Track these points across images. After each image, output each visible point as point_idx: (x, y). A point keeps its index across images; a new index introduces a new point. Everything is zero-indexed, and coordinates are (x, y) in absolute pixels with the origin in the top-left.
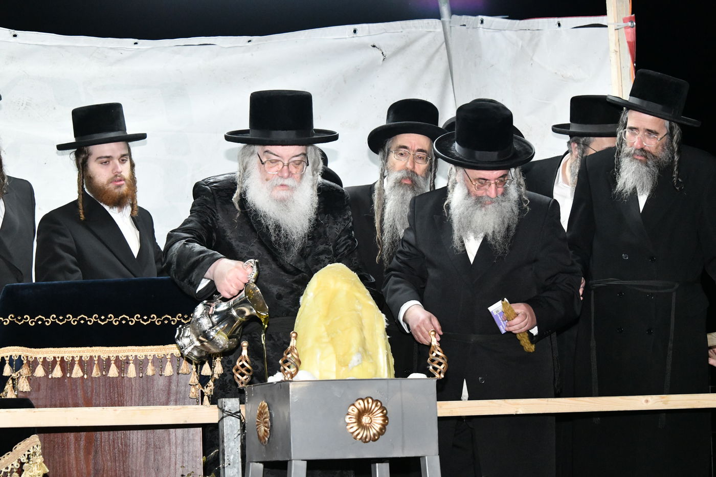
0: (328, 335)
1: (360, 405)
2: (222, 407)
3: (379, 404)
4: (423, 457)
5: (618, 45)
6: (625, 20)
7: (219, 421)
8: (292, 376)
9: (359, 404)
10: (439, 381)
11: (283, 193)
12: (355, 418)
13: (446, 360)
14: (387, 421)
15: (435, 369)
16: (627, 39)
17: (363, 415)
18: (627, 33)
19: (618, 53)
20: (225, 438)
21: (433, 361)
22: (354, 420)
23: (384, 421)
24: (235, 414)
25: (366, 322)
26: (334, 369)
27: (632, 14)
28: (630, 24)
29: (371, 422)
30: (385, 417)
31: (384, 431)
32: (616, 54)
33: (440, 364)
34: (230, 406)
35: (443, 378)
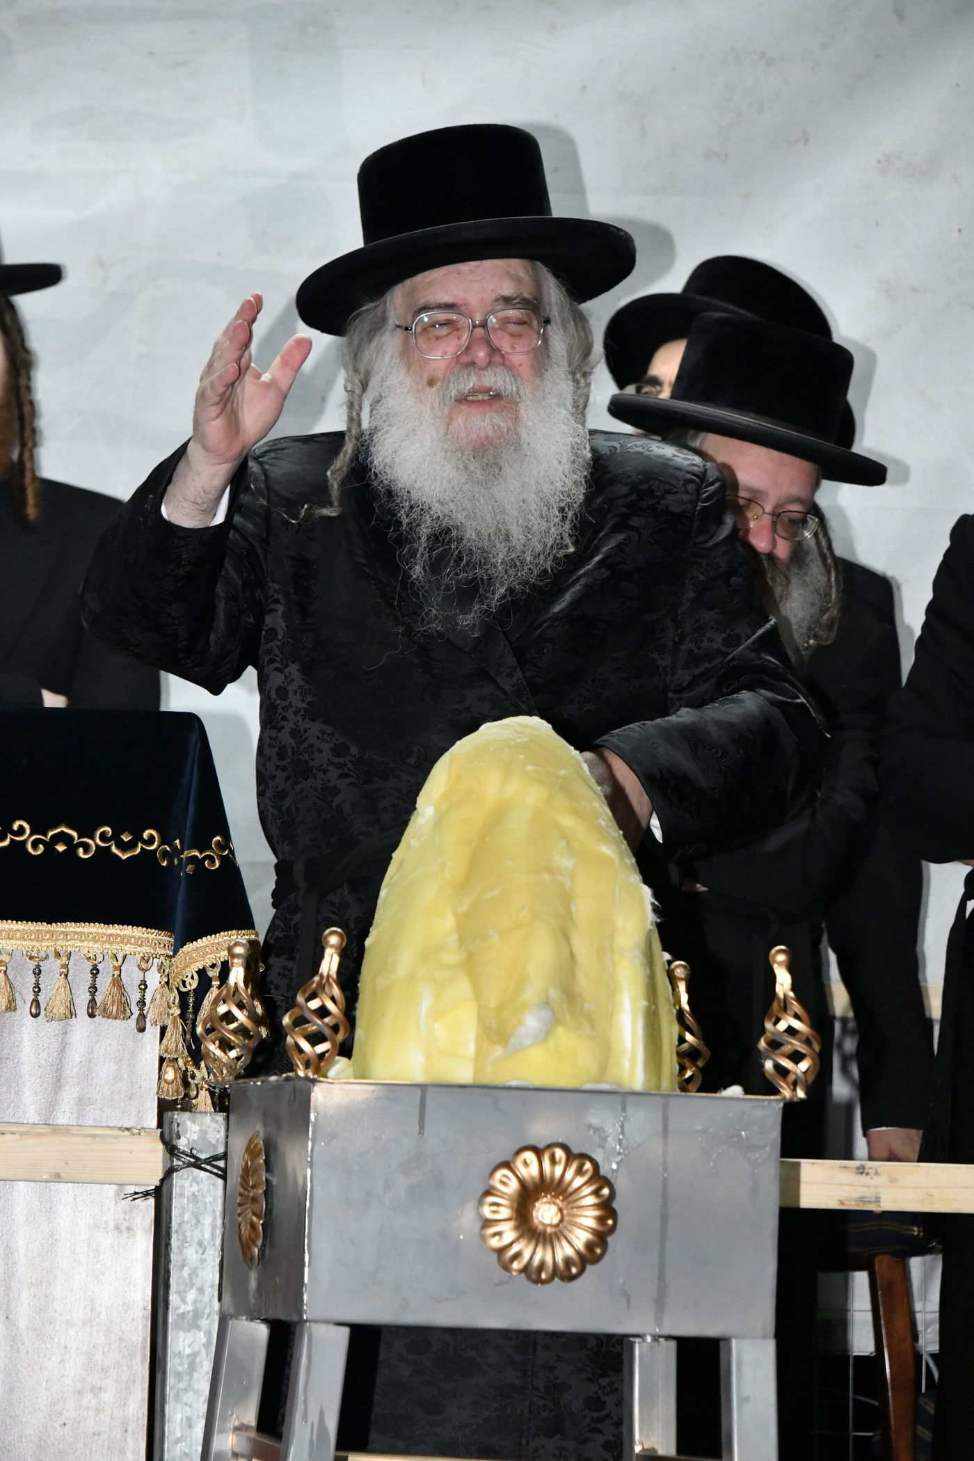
0: (462, 942)
1: (529, 1167)
2: (171, 1139)
3: (588, 1165)
4: (727, 1340)
7: (162, 1181)
9: (526, 1164)
10: (790, 1109)
12: (511, 1207)
13: (817, 1047)
14: (610, 1222)
15: (782, 1072)
17: (537, 1199)
20: (174, 1236)
21: (775, 1045)
22: (505, 1212)
23: (601, 1220)
24: (209, 1161)
25: (583, 908)
26: (471, 1049)
29: (561, 1221)
30: (607, 1209)
31: (598, 1251)
33: (796, 1057)
34: (195, 1137)
35: (802, 1100)
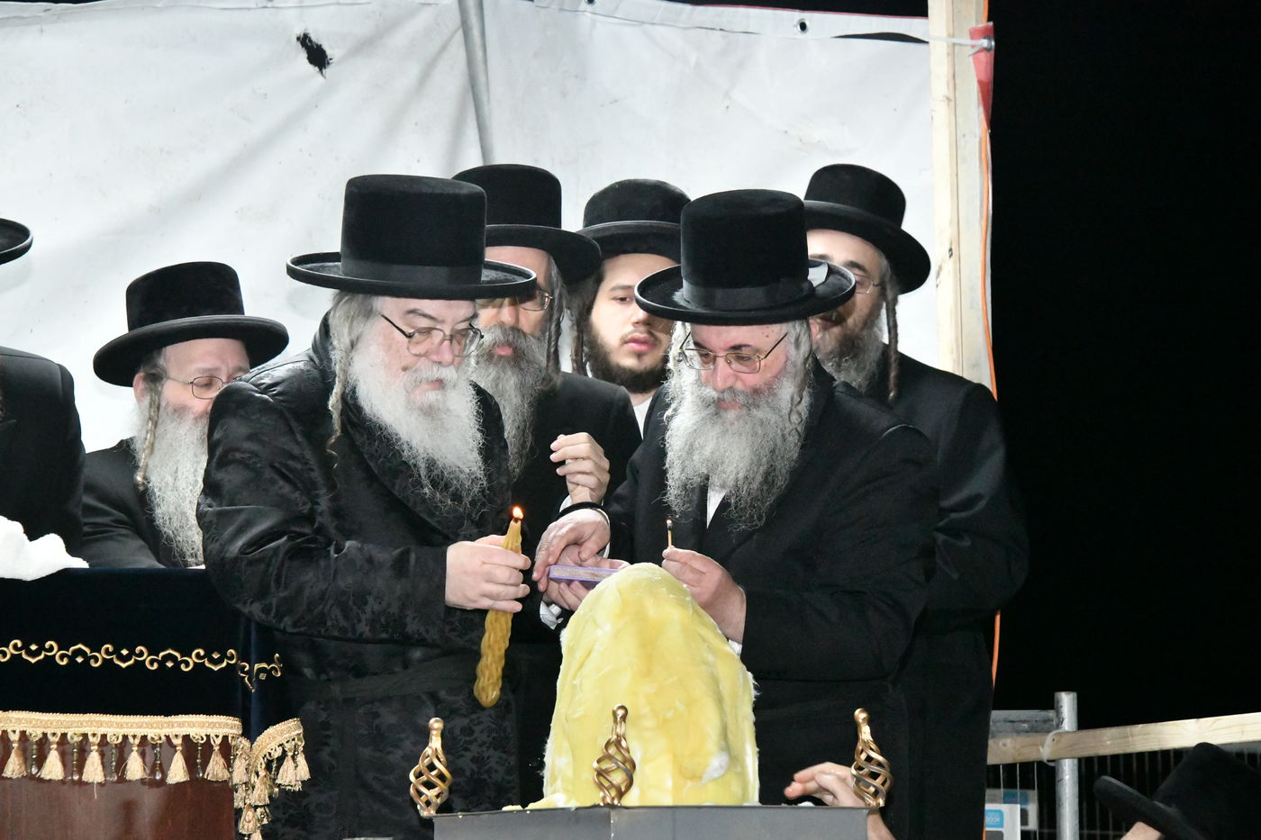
5: (951, 86)
6: (974, 34)
8: (621, 794)
11: (432, 396)
16: (977, 76)
18: (976, 61)
19: (952, 103)
21: (860, 769)
25: (725, 687)
26: (669, 783)
27: (989, 20)
28: (985, 43)
32: (948, 105)
33: (874, 776)
